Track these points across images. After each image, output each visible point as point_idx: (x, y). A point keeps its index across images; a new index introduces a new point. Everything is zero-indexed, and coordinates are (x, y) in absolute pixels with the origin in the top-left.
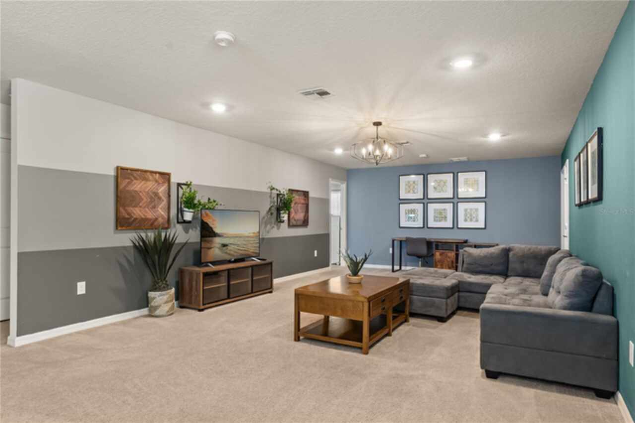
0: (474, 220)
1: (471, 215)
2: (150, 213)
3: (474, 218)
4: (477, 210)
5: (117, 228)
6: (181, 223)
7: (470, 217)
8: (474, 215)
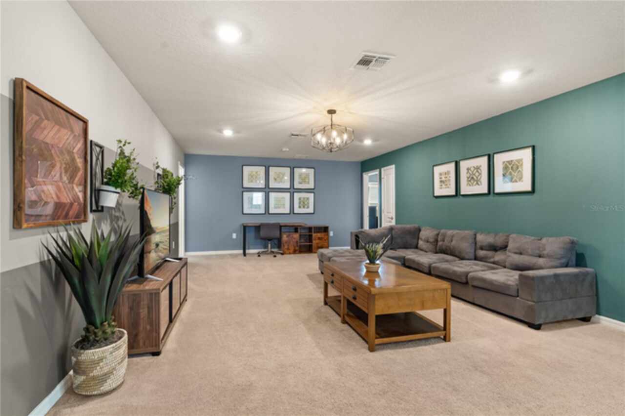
0: (306, 207)
1: (304, 203)
2: (65, 193)
3: (306, 205)
4: (308, 199)
5: (14, 228)
6: (95, 211)
7: (303, 204)
8: (306, 203)
